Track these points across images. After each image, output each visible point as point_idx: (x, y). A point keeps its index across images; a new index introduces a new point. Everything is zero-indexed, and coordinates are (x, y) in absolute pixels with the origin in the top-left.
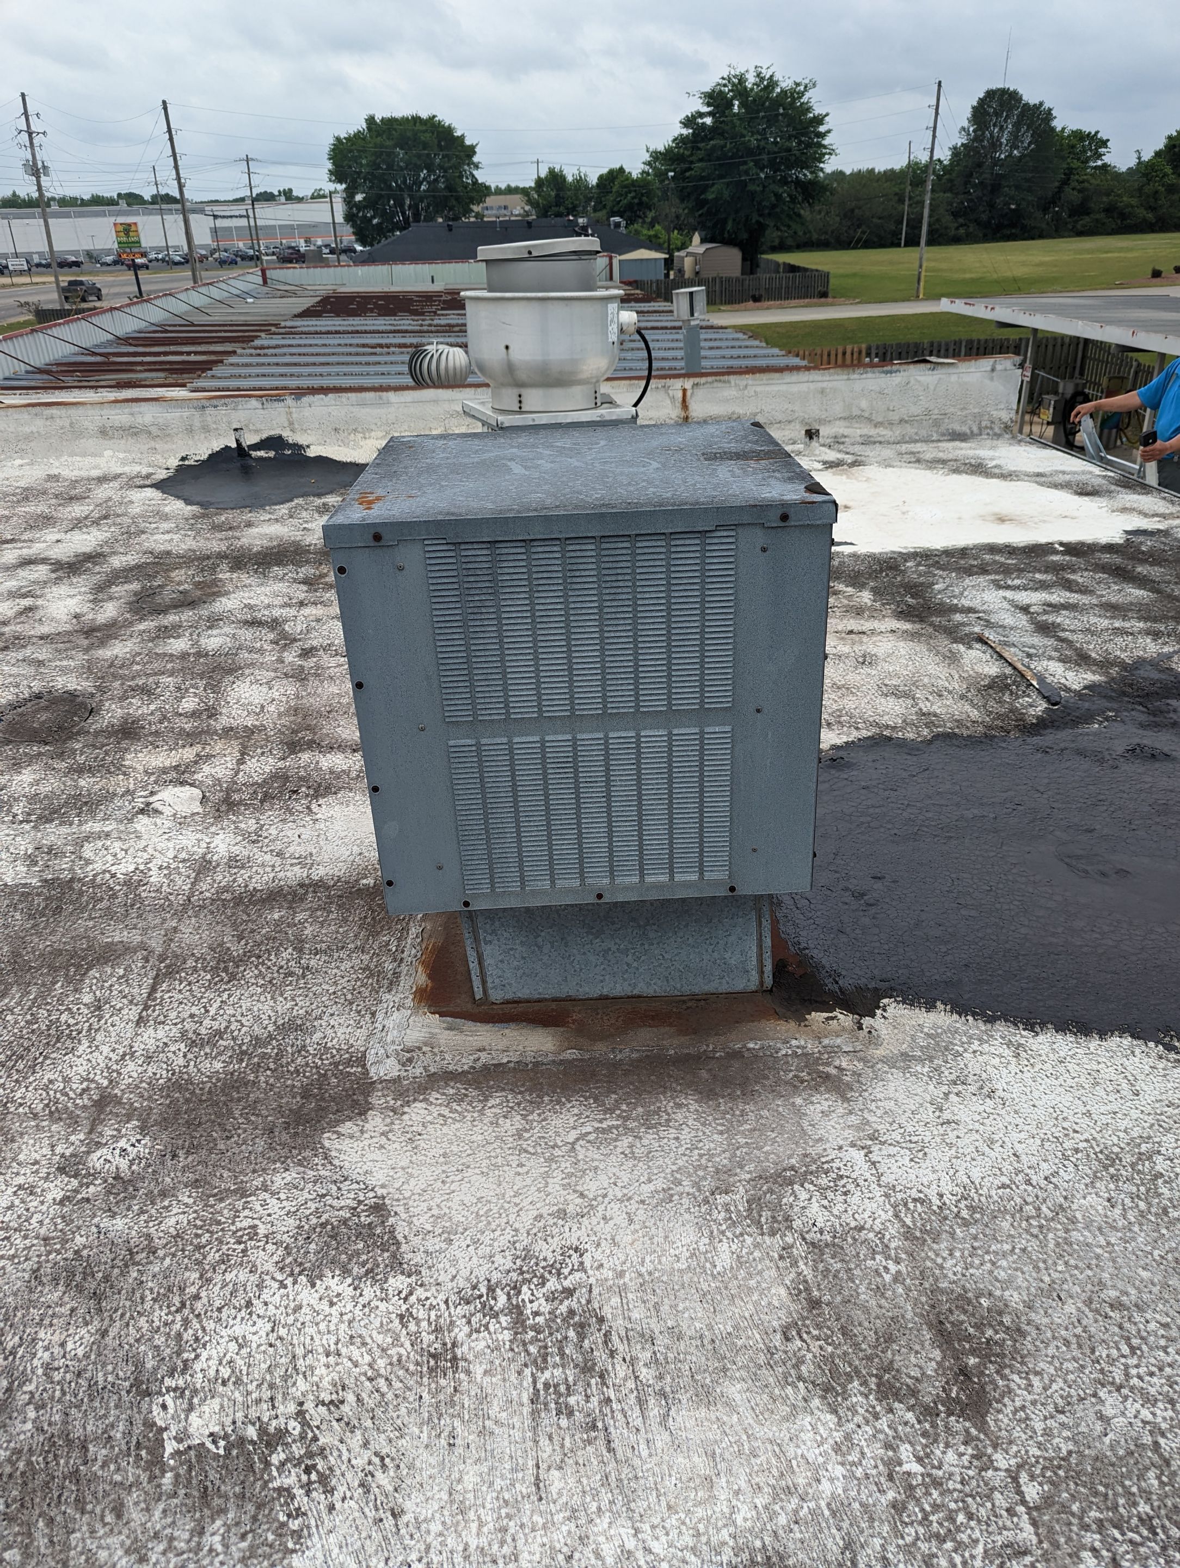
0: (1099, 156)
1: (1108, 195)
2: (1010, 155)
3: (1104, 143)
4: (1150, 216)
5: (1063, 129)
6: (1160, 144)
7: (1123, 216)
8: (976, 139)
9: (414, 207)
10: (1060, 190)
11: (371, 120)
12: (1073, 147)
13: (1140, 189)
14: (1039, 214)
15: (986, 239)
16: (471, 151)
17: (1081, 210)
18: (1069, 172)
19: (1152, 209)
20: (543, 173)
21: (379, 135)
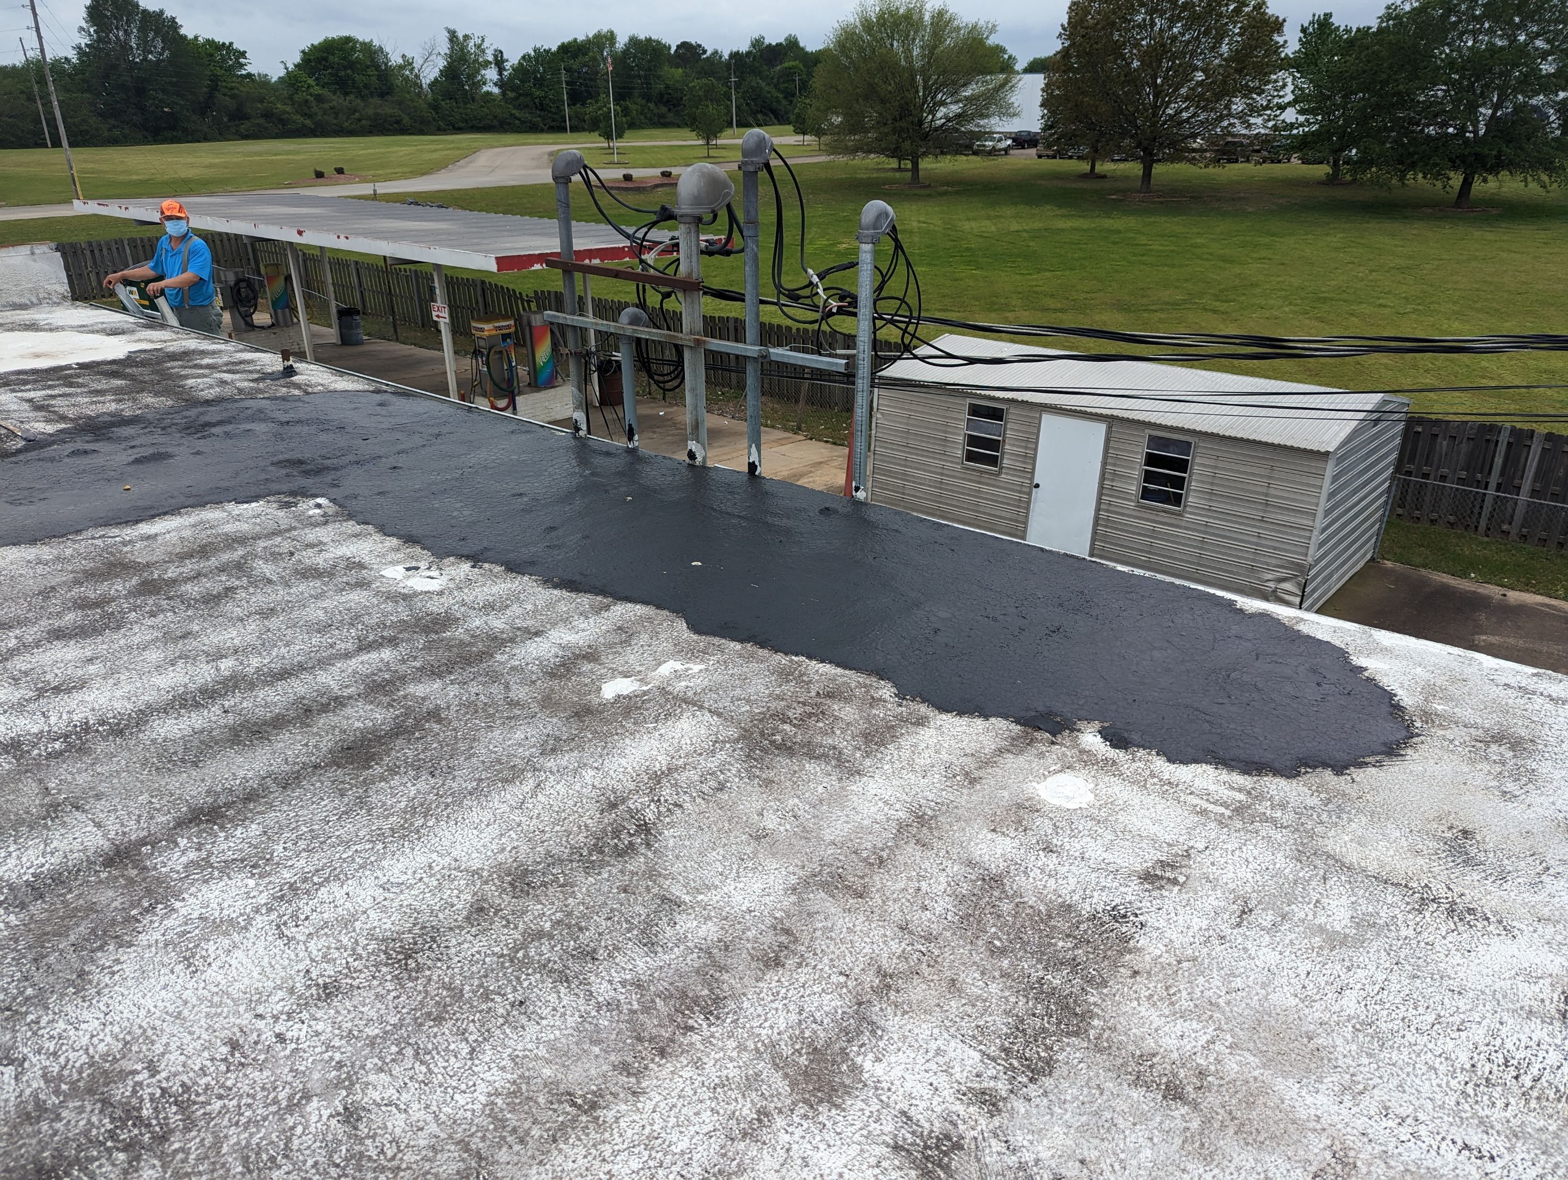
0: (242, 66)
1: (262, 102)
2: (145, 59)
3: (243, 54)
4: (308, 122)
5: (196, 38)
6: (297, 59)
7: (282, 122)
8: (99, 40)
10: (211, 95)
12: (211, 55)
13: (291, 98)
14: (196, 118)
15: (145, 141)
17: (239, 115)
18: (215, 79)
19: (307, 116)
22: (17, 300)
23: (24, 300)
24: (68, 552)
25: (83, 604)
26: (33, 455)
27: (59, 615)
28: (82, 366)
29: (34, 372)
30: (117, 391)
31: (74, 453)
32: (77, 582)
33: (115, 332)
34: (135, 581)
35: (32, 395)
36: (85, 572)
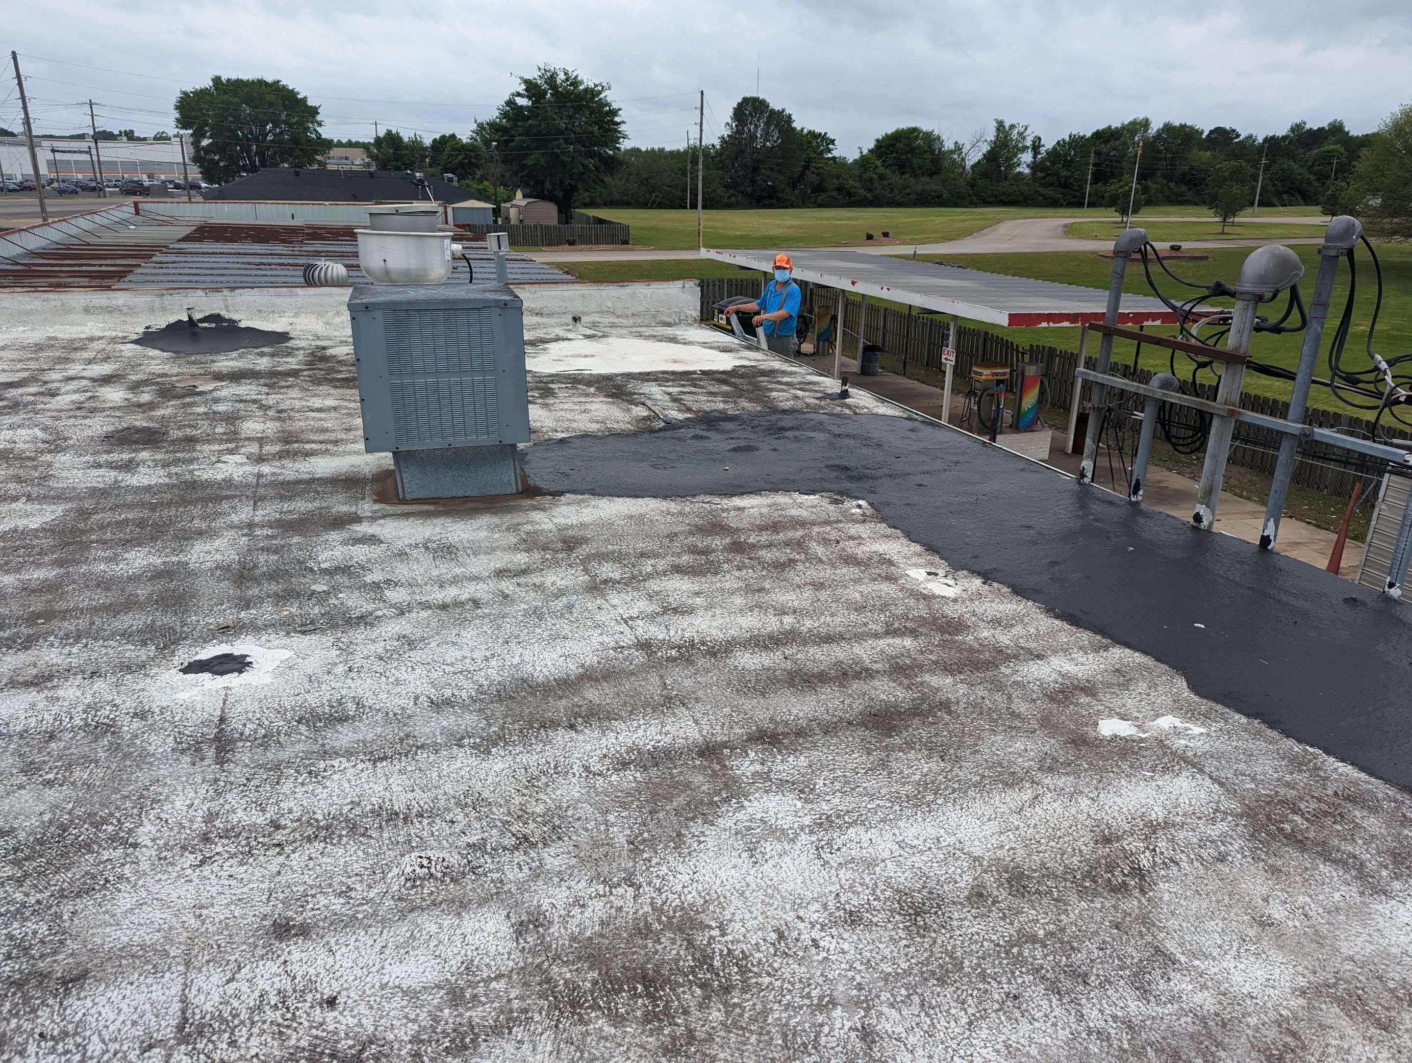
0: (830, 151)
1: (838, 179)
2: (764, 146)
3: (832, 142)
4: (869, 195)
5: (802, 129)
6: (872, 145)
7: (850, 195)
8: (737, 132)
9: (261, 154)
10: (803, 174)
11: (217, 80)
12: (810, 142)
13: (860, 176)
14: (788, 190)
15: (750, 206)
16: (314, 111)
17: (819, 189)
18: (809, 161)
19: (870, 190)
20: (382, 134)
21: (225, 93)
22: (667, 319)
23: (671, 320)
24: (687, 509)
25: (693, 550)
26: (669, 433)
27: (679, 555)
28: (704, 373)
29: (673, 373)
30: (725, 394)
31: (695, 437)
32: (691, 533)
33: (725, 350)
34: (728, 540)
35: (671, 390)
36: (696, 526)
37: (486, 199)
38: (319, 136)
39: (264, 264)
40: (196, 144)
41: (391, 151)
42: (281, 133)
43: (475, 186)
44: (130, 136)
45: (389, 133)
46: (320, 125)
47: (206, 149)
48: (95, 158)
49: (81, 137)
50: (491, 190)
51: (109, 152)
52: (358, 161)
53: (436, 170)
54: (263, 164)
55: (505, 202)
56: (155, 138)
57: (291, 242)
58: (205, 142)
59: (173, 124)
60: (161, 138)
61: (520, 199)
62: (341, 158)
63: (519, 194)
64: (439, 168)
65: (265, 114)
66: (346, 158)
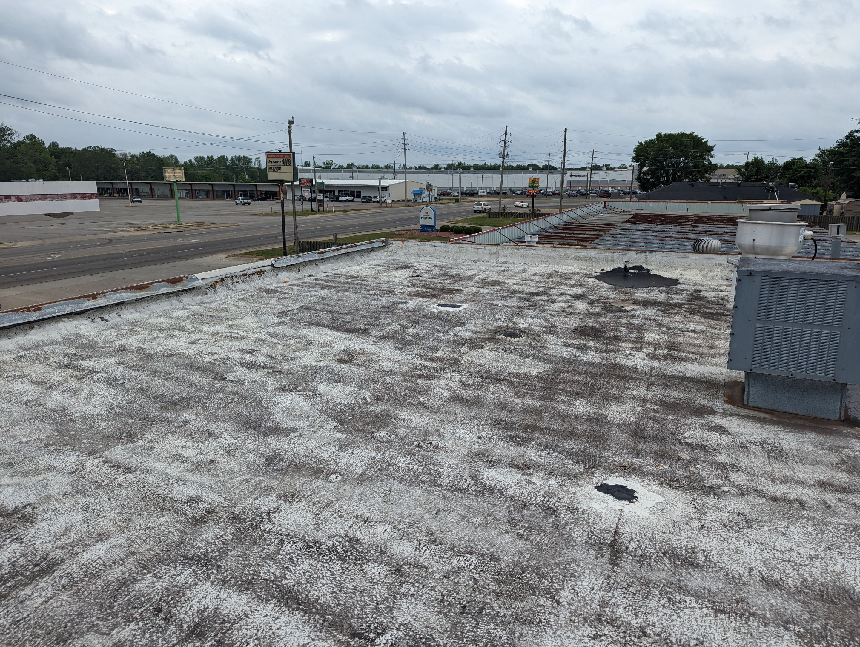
11: (659, 135)
16: (711, 149)
20: (751, 159)
21: (662, 141)
37: (818, 199)
38: (710, 163)
39: (667, 237)
40: (640, 170)
41: (755, 170)
42: (688, 162)
43: (811, 190)
44: (608, 167)
45: (756, 159)
46: (712, 157)
47: (645, 173)
48: (589, 179)
49: (585, 168)
50: (822, 193)
51: (597, 176)
52: (731, 176)
53: (784, 181)
54: (674, 180)
55: (831, 201)
56: (620, 168)
57: (685, 225)
58: (645, 169)
59: (631, 160)
60: (623, 168)
61: (844, 199)
62: (721, 175)
63: (844, 196)
64: (786, 179)
65: (681, 152)
66: (724, 175)
